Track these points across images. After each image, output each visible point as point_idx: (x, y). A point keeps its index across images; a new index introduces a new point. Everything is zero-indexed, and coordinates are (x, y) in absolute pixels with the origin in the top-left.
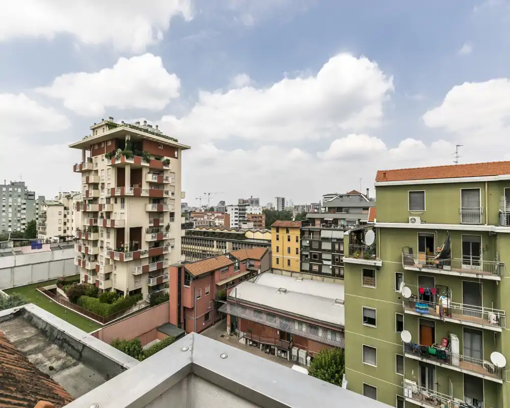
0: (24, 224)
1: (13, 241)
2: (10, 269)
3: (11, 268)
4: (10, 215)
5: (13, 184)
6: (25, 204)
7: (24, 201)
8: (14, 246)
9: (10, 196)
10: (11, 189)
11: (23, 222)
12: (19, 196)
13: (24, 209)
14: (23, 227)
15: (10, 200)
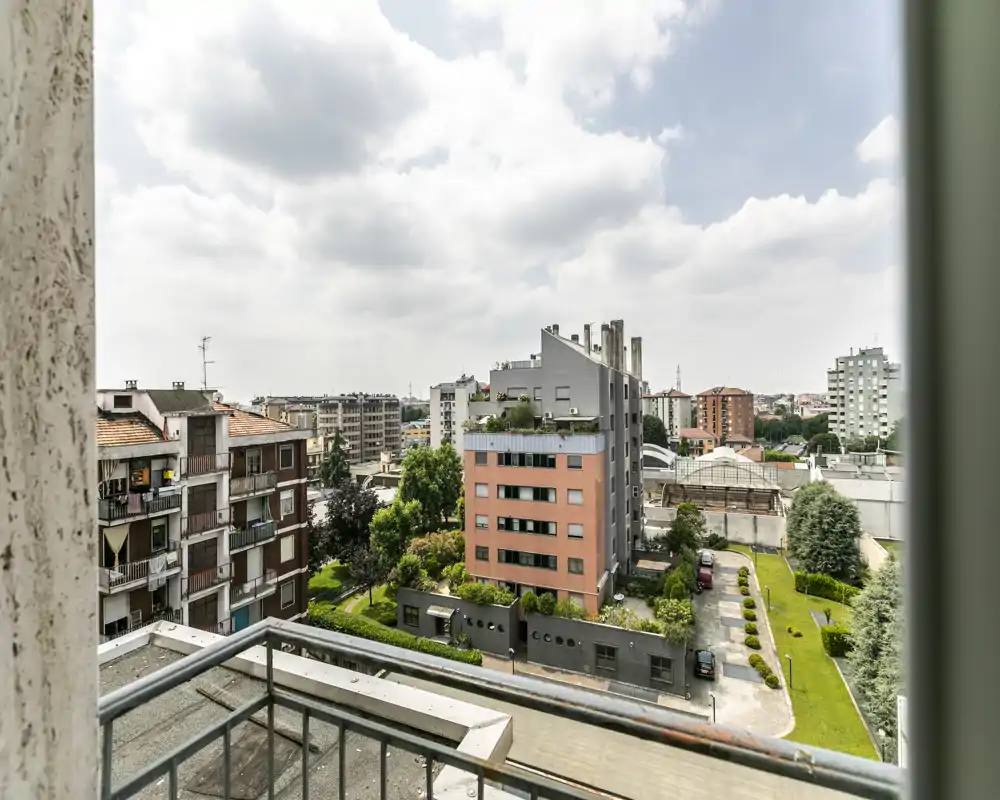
0: (884, 424)
1: (886, 454)
2: (883, 505)
3: (886, 502)
4: (861, 408)
5: (863, 353)
6: (885, 387)
7: (884, 383)
8: (889, 464)
9: (861, 374)
10: (861, 363)
11: (883, 419)
12: (875, 373)
13: (884, 396)
14: (885, 429)
15: (861, 381)
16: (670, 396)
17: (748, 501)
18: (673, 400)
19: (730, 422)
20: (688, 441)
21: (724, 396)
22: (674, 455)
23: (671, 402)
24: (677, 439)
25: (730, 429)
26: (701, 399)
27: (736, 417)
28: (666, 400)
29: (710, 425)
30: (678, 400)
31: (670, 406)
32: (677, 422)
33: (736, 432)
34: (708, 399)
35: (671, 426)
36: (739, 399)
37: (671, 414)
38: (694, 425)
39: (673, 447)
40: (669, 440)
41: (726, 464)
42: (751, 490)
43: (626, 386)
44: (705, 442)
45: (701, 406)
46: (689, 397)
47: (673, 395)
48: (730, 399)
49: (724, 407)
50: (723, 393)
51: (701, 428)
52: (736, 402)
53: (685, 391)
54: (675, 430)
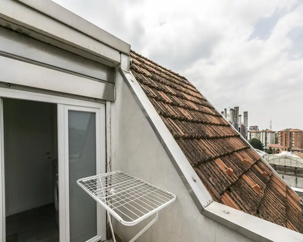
16: (266, 132)
17: (295, 172)
18: (267, 133)
19: (293, 142)
20: (272, 149)
21: (290, 132)
22: (265, 153)
23: (266, 134)
24: (268, 148)
25: (293, 145)
26: (280, 133)
27: (296, 141)
28: (264, 133)
29: (284, 143)
30: (269, 133)
31: (266, 135)
32: (269, 141)
33: (296, 146)
34: (283, 133)
35: (266, 143)
36: (299, 133)
37: (266, 138)
38: (276, 143)
39: (266, 150)
40: (264, 148)
41: (286, 158)
42: (296, 168)
43: (239, 128)
44: (280, 149)
45: (280, 136)
46: (275, 132)
47: (267, 131)
48: (294, 133)
49: (290, 136)
50: (290, 131)
51: (279, 144)
52: (296, 135)
53: (273, 130)
54: (268, 145)
